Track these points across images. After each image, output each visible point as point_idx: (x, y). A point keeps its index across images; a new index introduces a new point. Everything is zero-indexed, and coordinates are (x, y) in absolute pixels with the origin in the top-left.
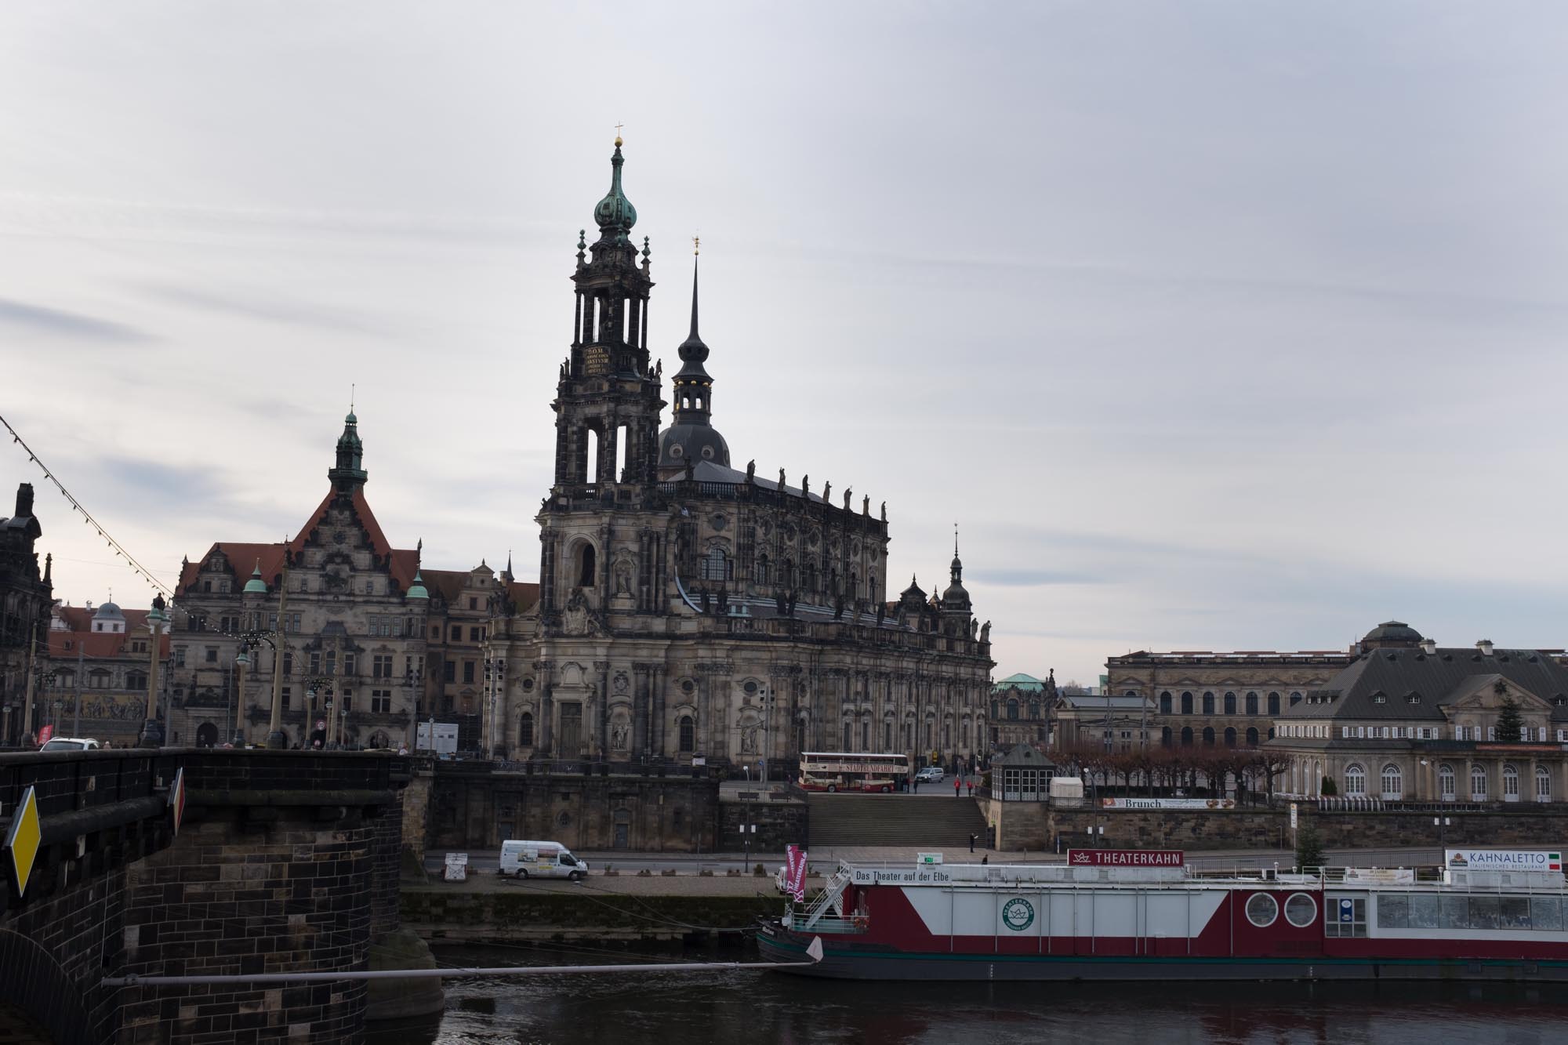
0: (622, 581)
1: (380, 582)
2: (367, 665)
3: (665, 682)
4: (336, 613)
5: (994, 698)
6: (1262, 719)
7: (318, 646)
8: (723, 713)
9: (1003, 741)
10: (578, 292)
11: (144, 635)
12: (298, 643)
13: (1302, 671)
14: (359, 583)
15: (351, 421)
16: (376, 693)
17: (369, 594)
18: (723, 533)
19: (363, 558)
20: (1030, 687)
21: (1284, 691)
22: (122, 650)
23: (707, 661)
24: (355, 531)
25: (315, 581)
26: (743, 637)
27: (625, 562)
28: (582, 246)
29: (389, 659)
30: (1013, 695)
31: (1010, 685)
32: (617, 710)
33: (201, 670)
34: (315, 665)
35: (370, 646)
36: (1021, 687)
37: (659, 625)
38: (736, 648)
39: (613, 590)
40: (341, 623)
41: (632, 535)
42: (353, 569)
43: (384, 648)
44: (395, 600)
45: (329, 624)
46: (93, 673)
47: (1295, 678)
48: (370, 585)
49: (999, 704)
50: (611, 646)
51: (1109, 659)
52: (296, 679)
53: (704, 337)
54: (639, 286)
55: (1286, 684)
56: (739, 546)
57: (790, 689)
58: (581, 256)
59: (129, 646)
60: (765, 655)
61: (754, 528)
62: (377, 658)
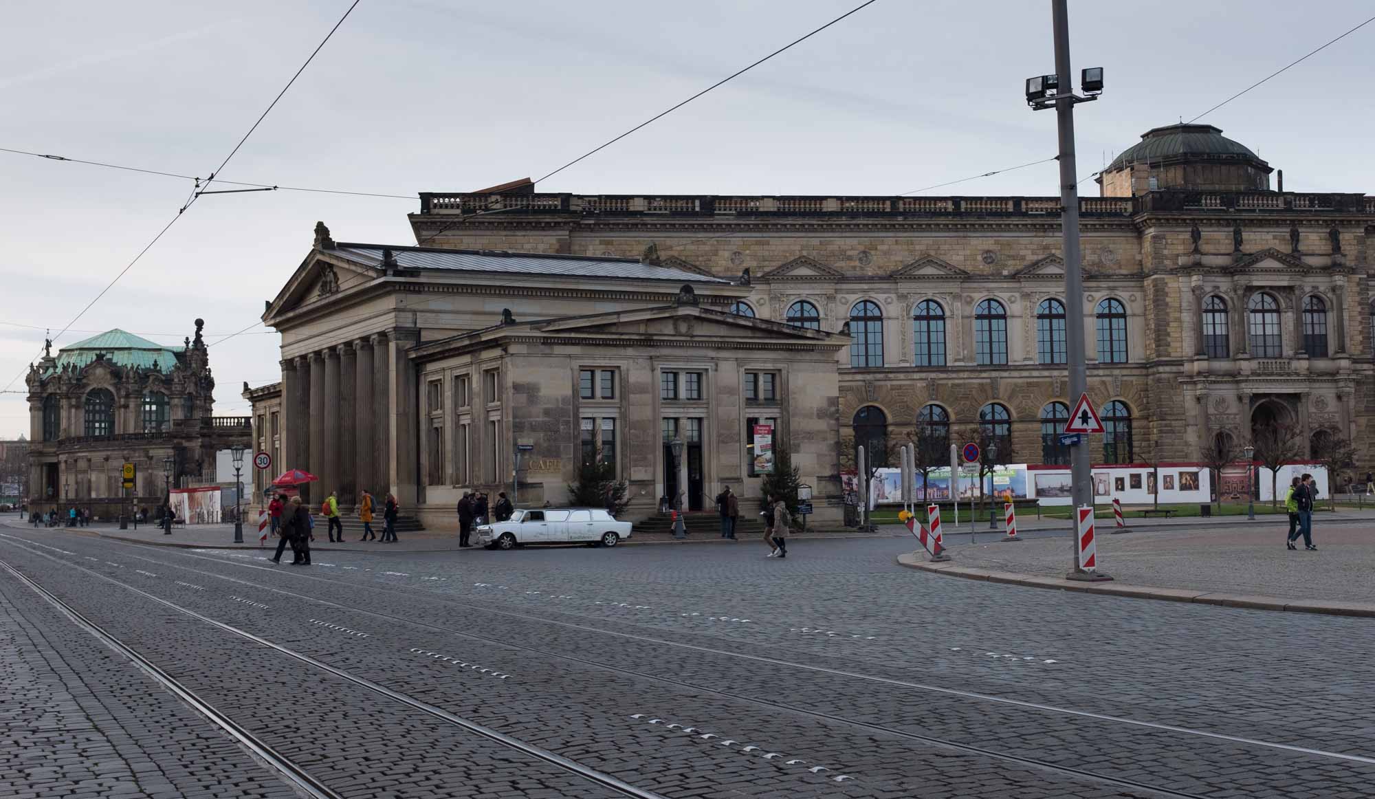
5: (50, 389)
6: (901, 380)
9: (72, 495)
13: (1006, 236)
20: (146, 361)
21: (956, 297)
30: (101, 379)
31: (92, 356)
36: (120, 359)
47: (989, 257)
49: (64, 402)
51: (426, 198)
55: (966, 277)
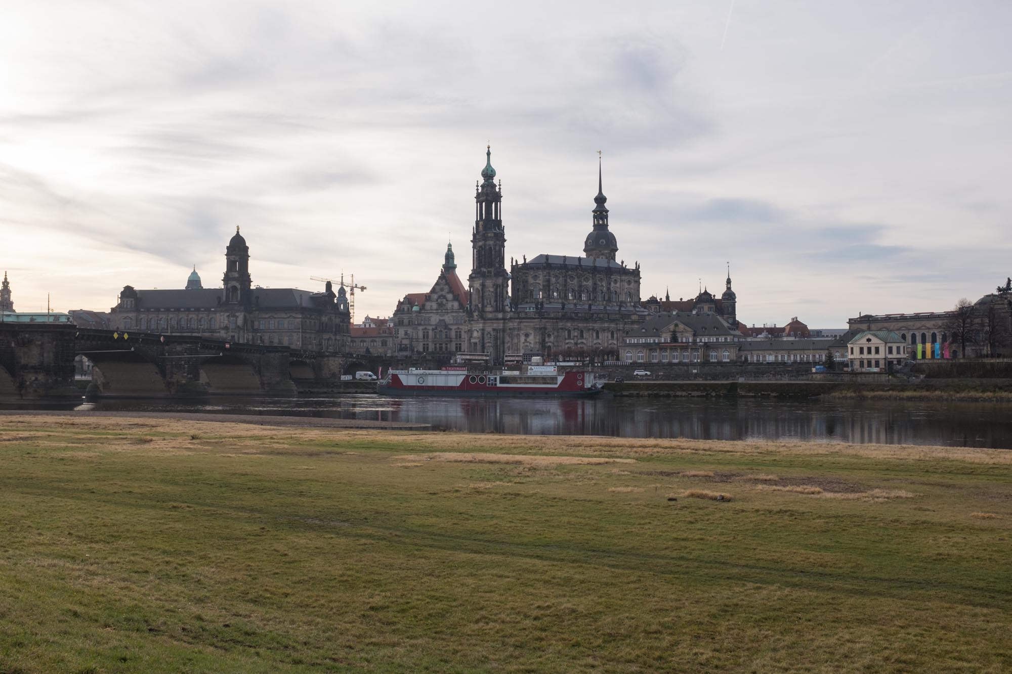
0: (488, 301)
1: (456, 304)
2: (453, 334)
3: (503, 335)
4: (442, 316)
7: (436, 329)
8: (517, 344)
10: (477, 203)
11: (386, 328)
12: (430, 328)
14: (449, 305)
15: (450, 245)
16: (456, 344)
17: (453, 309)
18: (537, 281)
19: (450, 296)
22: (379, 333)
23: (511, 327)
24: (447, 287)
25: (435, 306)
26: (524, 318)
27: (489, 295)
28: (477, 186)
29: (460, 332)
32: (488, 344)
33: (403, 339)
34: (435, 335)
35: (453, 327)
37: (500, 315)
38: (521, 322)
39: (485, 304)
40: (444, 320)
41: (491, 286)
42: (447, 300)
43: (458, 328)
44: (461, 311)
45: (440, 320)
46: (372, 341)
48: (453, 306)
50: (484, 323)
51: (850, 319)
52: (430, 340)
53: (604, 193)
54: (497, 197)
56: (543, 286)
57: (541, 336)
58: (477, 190)
59: (381, 332)
60: (532, 324)
61: (549, 279)
62: (456, 332)
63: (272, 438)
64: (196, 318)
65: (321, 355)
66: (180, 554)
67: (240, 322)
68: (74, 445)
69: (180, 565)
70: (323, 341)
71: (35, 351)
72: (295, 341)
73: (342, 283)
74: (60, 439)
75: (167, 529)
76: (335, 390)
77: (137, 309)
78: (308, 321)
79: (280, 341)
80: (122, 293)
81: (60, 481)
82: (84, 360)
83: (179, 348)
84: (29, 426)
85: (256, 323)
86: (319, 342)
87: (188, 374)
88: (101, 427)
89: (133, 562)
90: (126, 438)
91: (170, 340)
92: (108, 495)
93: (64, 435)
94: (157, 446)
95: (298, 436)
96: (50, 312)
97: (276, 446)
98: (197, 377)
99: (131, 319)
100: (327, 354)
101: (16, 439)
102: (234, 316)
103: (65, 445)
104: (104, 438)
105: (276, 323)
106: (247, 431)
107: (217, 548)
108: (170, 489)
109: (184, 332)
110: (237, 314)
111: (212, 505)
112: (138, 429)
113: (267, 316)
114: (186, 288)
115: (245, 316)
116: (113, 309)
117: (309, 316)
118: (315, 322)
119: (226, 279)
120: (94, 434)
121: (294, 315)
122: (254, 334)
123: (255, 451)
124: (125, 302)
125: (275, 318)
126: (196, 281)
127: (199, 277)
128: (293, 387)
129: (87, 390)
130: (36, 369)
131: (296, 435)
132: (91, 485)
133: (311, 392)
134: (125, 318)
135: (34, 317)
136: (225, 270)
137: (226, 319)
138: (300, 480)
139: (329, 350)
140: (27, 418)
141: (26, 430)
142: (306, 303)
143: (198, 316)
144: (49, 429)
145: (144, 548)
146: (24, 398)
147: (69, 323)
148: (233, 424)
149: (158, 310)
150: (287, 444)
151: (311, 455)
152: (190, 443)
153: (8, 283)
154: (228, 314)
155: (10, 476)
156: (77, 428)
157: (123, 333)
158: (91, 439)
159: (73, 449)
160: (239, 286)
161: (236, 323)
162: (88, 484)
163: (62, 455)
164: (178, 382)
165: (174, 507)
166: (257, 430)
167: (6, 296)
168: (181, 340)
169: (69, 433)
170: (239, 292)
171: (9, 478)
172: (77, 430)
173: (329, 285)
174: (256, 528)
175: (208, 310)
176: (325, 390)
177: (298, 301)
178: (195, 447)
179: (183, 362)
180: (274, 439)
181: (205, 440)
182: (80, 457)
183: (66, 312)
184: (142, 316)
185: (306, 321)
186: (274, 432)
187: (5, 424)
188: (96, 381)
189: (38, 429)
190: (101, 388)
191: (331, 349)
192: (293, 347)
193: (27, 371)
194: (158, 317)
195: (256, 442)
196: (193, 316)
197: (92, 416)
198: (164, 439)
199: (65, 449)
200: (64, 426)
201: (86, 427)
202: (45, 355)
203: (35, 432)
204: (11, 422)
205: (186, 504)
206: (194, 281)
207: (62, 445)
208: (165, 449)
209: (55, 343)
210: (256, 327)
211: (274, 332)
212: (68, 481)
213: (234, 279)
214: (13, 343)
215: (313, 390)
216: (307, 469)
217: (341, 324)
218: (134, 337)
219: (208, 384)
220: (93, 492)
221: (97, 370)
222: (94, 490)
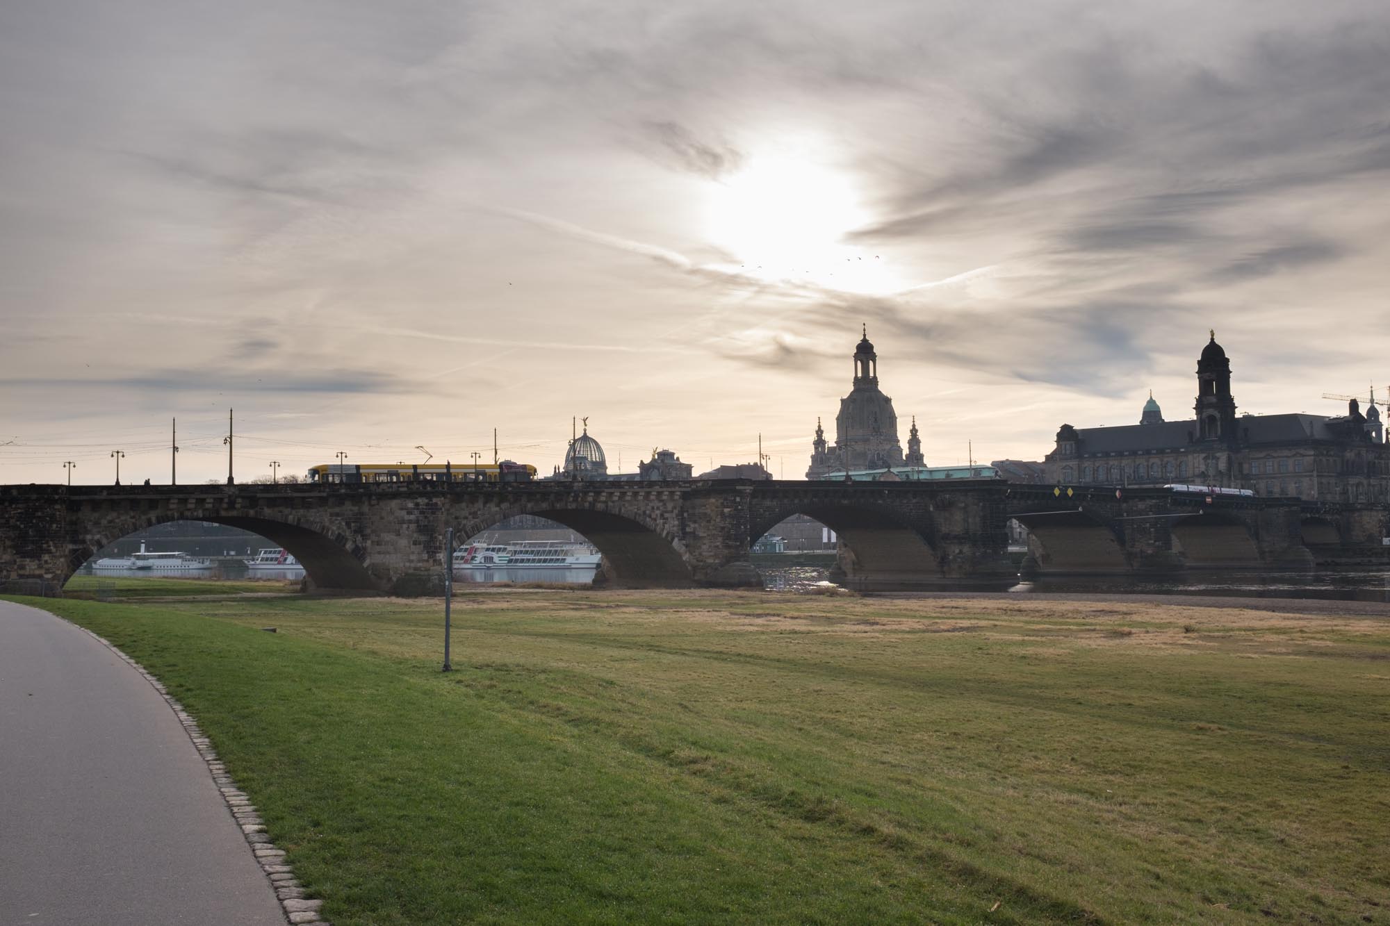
63: (1302, 631)
64: (1160, 463)
65: (1348, 508)
66: (1235, 797)
67: (1222, 465)
68: (1032, 638)
69: (1243, 814)
70: (1350, 488)
71: (958, 516)
72: (1309, 489)
73: (1372, 401)
74: (1012, 630)
75: (1201, 760)
76: (1374, 560)
77: (1079, 456)
78: (1324, 459)
79: (1283, 491)
80: (1058, 435)
81: (1031, 686)
82: (1014, 526)
83: (1141, 506)
84: (967, 613)
85: (1246, 466)
86: (1344, 489)
87: (1155, 541)
88: (1057, 615)
89: (1174, 805)
90: (1094, 630)
91: (1128, 495)
92: (1101, 708)
93: (1013, 625)
94: (1142, 642)
95: (1343, 628)
96: (973, 464)
97: (1313, 643)
98: (1168, 545)
99: (1072, 468)
100: (1359, 507)
101: (954, 630)
102: (1214, 458)
103: (1021, 638)
104: (1066, 630)
105: (1276, 466)
106: (1260, 620)
107: (1287, 793)
108: (1182, 701)
109: (1144, 484)
110: (1218, 455)
111: (1252, 728)
112: (1107, 618)
113: (1262, 455)
114: (1141, 422)
115: (1229, 458)
116: (1047, 457)
117: (1325, 452)
118: (1335, 461)
119: (1200, 406)
120: (1050, 623)
121: (1302, 451)
122: (1243, 482)
123: (1284, 650)
124: (1063, 447)
125: (1274, 457)
126: (1154, 412)
127: (1158, 407)
128: (1308, 555)
129: (1022, 565)
130: (960, 539)
131: (1338, 628)
132: (1077, 694)
133: (1337, 564)
134: (1064, 468)
135: (950, 472)
136: (1197, 394)
137: (1202, 461)
138: (1376, 696)
139: (1359, 501)
140: (961, 603)
141: (964, 618)
142: (1319, 434)
143: (1162, 461)
144: (991, 617)
145: (1182, 786)
146: (947, 576)
147: (998, 478)
148: (1236, 611)
149: (1107, 455)
150: (1330, 640)
151: (1374, 657)
152: (1185, 637)
153: (916, 431)
154: (1204, 455)
155: (968, 677)
156: (1026, 615)
157: (1067, 488)
158: (1048, 631)
159: (1033, 643)
160: (1218, 415)
161: (1217, 467)
162: (1070, 692)
163: (1022, 652)
164: (1141, 551)
165: (1200, 729)
166: (1276, 620)
167: (915, 447)
168: (1142, 494)
169: (1018, 621)
170: (1219, 423)
171: (967, 680)
172: (1027, 619)
173: (1354, 405)
174: (1333, 766)
175: (1175, 451)
176: (1358, 560)
177: (1308, 431)
178: (1194, 642)
179: (1148, 525)
180: (1306, 632)
181: (1206, 634)
182: (1046, 656)
183: (989, 464)
184: (1086, 464)
185: (1321, 460)
186: (1302, 623)
187: (938, 610)
188: (1034, 553)
189: (978, 616)
190: (1040, 563)
191: (1362, 499)
192: (1304, 498)
193: (948, 542)
194: (1107, 464)
195: (1281, 637)
196: (1156, 460)
197: (1035, 599)
198: (1147, 632)
199: (1023, 643)
200: (1009, 612)
201: (1037, 614)
202: (970, 520)
203: (976, 621)
204: (943, 607)
205: (1216, 725)
206: (1152, 412)
207: (1017, 638)
208: (1154, 645)
209: (981, 504)
210: (1245, 472)
211: (1274, 478)
212: (1041, 687)
213: (1210, 405)
214: (931, 506)
215: (1338, 560)
216: (1381, 679)
217: (1376, 461)
218: (1081, 492)
219: (1182, 554)
220: (1080, 703)
221: (1034, 537)
222: (1082, 701)
